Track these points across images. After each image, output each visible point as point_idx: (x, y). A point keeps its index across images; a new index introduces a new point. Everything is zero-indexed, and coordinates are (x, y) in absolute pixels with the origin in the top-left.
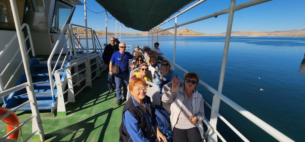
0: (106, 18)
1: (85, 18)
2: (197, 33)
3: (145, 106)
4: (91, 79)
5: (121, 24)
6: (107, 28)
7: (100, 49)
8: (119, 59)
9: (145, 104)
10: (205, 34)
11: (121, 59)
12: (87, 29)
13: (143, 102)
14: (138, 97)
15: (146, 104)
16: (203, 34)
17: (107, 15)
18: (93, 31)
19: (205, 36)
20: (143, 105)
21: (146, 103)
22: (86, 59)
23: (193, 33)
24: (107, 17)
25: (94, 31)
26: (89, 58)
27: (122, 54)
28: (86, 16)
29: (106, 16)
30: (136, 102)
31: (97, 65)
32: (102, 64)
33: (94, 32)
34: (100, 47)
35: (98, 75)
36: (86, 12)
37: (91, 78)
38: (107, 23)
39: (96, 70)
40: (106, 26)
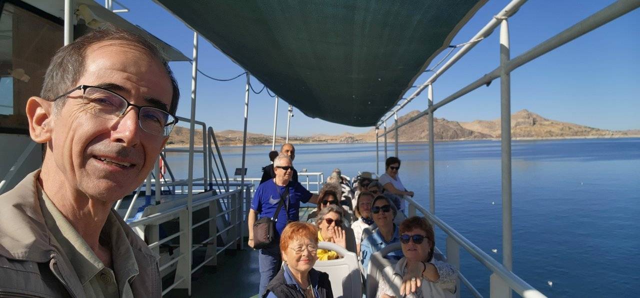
0: (247, 92)
1: (193, 96)
2: (570, 128)
3: (314, 291)
4: (192, 269)
5: (289, 109)
6: (246, 120)
7: (223, 185)
8: (273, 201)
9: (314, 287)
10: (603, 131)
11: (279, 199)
12: (196, 125)
13: (309, 282)
14: (297, 265)
15: (316, 288)
16: (594, 132)
17: (249, 84)
18: (207, 130)
19: (600, 137)
20: (308, 288)
21: (317, 286)
22: (182, 208)
23: (555, 130)
24: (248, 90)
25: (211, 129)
26: (192, 207)
27: (282, 188)
28: (195, 92)
29: (247, 88)
30: (291, 276)
31: (212, 230)
32: (226, 227)
33: (209, 134)
34: (224, 179)
35: (211, 258)
36: (195, 79)
37: (190, 268)
38: (247, 105)
39: (207, 243)
40: (246, 117)
